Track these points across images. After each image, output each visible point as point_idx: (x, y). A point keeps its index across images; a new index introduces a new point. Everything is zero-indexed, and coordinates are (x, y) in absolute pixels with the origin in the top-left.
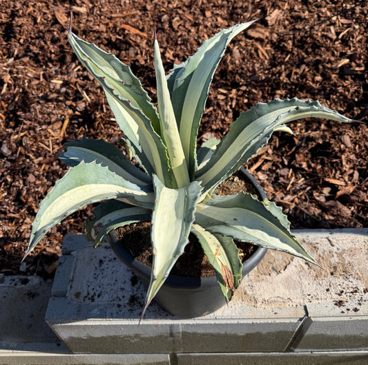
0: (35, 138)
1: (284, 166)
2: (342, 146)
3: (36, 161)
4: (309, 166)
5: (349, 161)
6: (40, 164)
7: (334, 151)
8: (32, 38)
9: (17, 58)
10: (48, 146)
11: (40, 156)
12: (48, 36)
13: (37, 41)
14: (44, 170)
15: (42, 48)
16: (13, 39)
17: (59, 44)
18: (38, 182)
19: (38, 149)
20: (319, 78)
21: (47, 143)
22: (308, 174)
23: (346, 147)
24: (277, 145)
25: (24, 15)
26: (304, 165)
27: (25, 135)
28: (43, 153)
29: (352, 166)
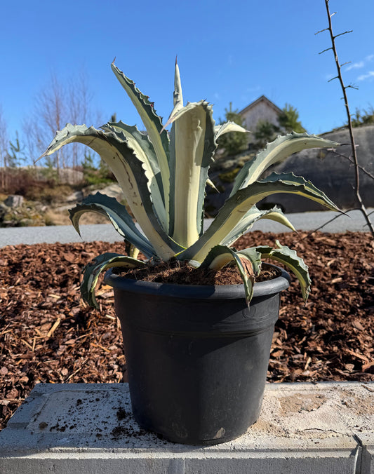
0: (19, 335)
1: (297, 353)
2: (355, 329)
3: (14, 356)
4: (324, 350)
5: (365, 341)
6: (17, 359)
7: (348, 334)
8: (37, 272)
9: (19, 284)
10: (32, 345)
11: (20, 352)
12: (54, 269)
13: (42, 273)
14: (21, 364)
15: (45, 277)
16: (18, 273)
17: (63, 274)
18: (10, 373)
19: (19, 346)
20: (316, 289)
21: (31, 342)
22: (325, 356)
23: (360, 330)
24: (286, 337)
25: (34, 257)
26: (319, 349)
27: (10, 333)
28: (23, 350)
29: (370, 345)
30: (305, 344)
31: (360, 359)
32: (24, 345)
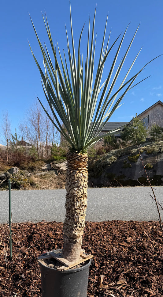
30: (134, 284)
31: (150, 293)
32: (37, 277)
